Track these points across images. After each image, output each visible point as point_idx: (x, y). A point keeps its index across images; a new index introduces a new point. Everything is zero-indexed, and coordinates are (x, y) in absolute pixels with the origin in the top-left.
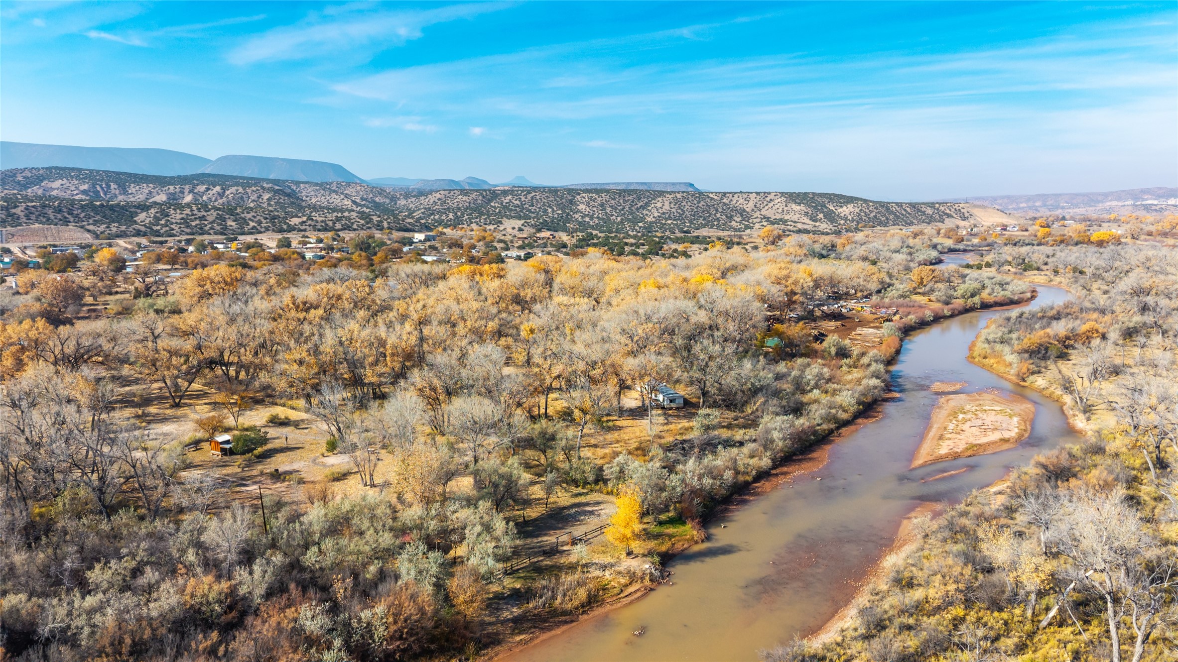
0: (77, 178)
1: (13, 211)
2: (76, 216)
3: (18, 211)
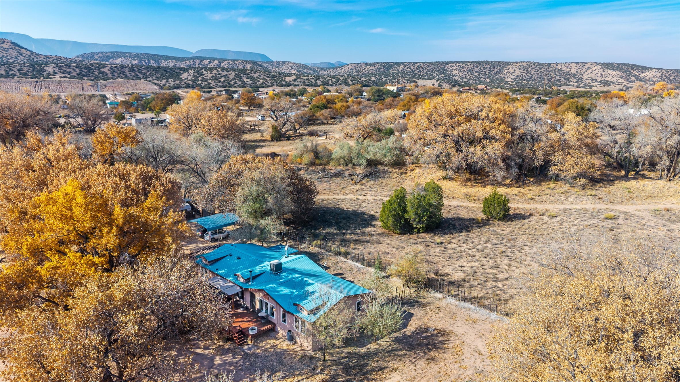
0: (130, 57)
1: (103, 70)
2: (144, 74)
3: (106, 70)
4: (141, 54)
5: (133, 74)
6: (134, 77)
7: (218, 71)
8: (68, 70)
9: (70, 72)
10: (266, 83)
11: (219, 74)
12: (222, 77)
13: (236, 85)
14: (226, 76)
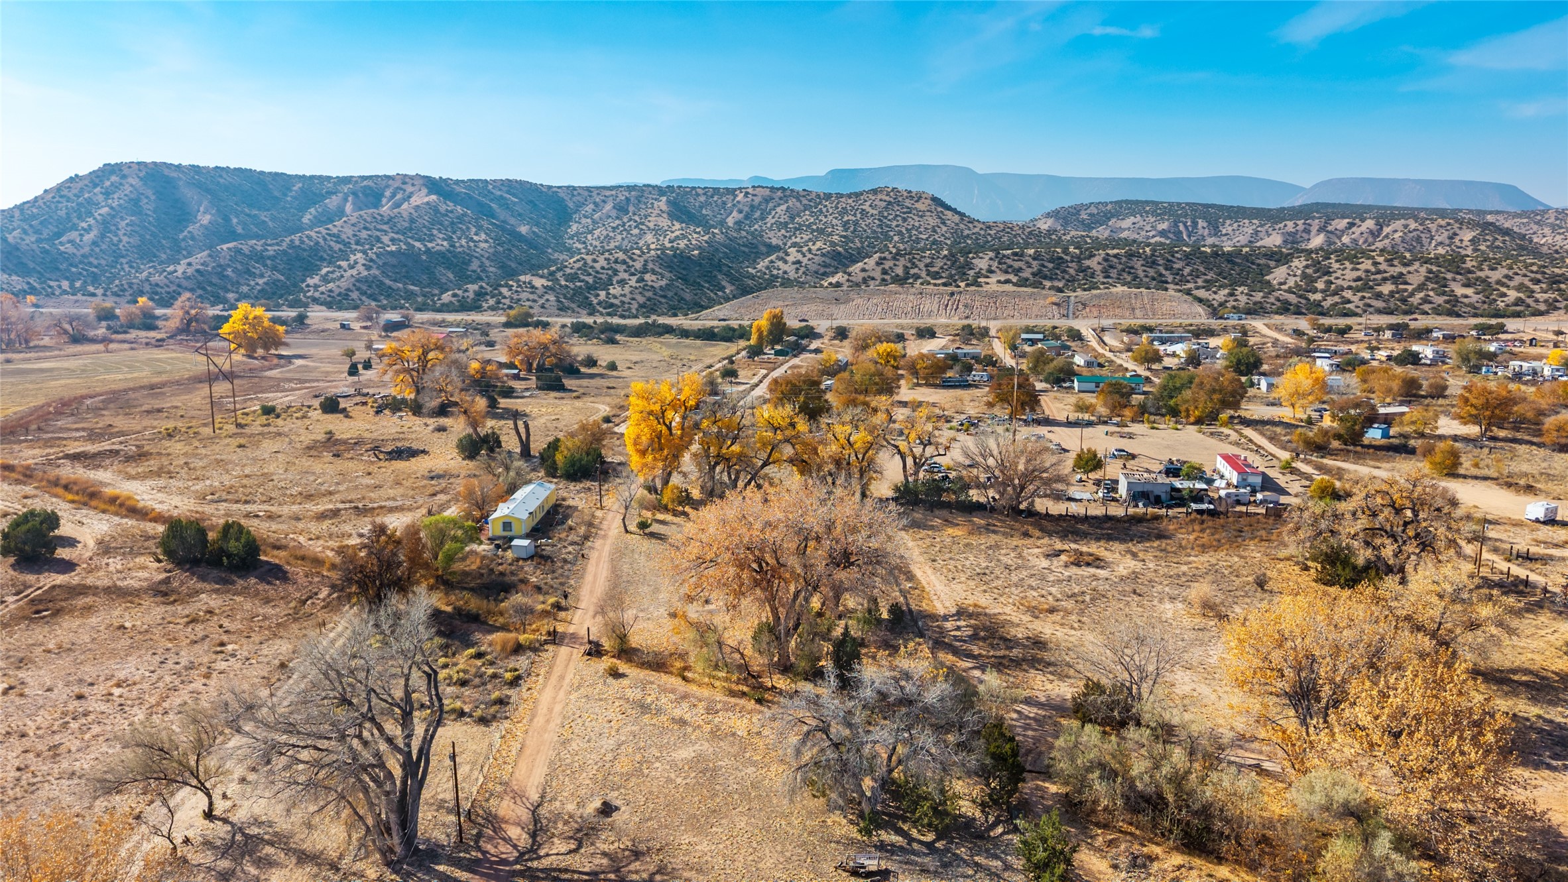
0: (1154, 213)
1: (1087, 263)
2: (1178, 272)
3: (1093, 263)
4: (1179, 204)
5: (1152, 272)
6: (1154, 279)
7: (1375, 264)
8: (1017, 265)
9: (1020, 270)
10: (1530, 301)
11: (1379, 272)
12: (1385, 279)
13: (1426, 307)
14: (1398, 279)
